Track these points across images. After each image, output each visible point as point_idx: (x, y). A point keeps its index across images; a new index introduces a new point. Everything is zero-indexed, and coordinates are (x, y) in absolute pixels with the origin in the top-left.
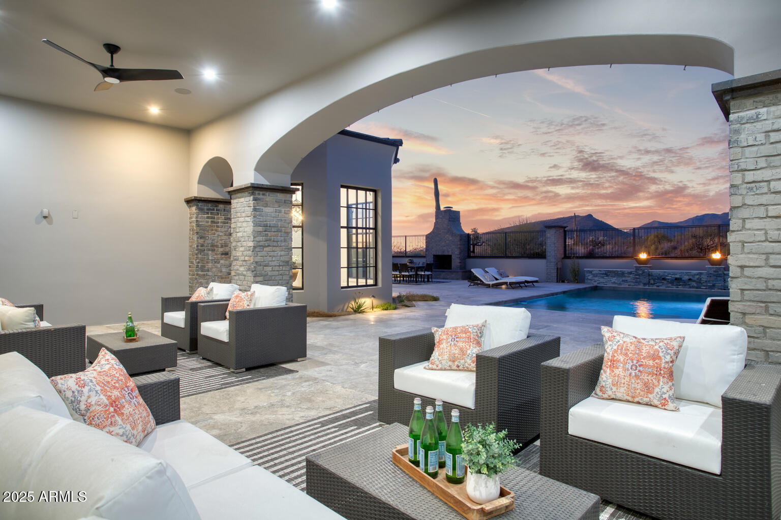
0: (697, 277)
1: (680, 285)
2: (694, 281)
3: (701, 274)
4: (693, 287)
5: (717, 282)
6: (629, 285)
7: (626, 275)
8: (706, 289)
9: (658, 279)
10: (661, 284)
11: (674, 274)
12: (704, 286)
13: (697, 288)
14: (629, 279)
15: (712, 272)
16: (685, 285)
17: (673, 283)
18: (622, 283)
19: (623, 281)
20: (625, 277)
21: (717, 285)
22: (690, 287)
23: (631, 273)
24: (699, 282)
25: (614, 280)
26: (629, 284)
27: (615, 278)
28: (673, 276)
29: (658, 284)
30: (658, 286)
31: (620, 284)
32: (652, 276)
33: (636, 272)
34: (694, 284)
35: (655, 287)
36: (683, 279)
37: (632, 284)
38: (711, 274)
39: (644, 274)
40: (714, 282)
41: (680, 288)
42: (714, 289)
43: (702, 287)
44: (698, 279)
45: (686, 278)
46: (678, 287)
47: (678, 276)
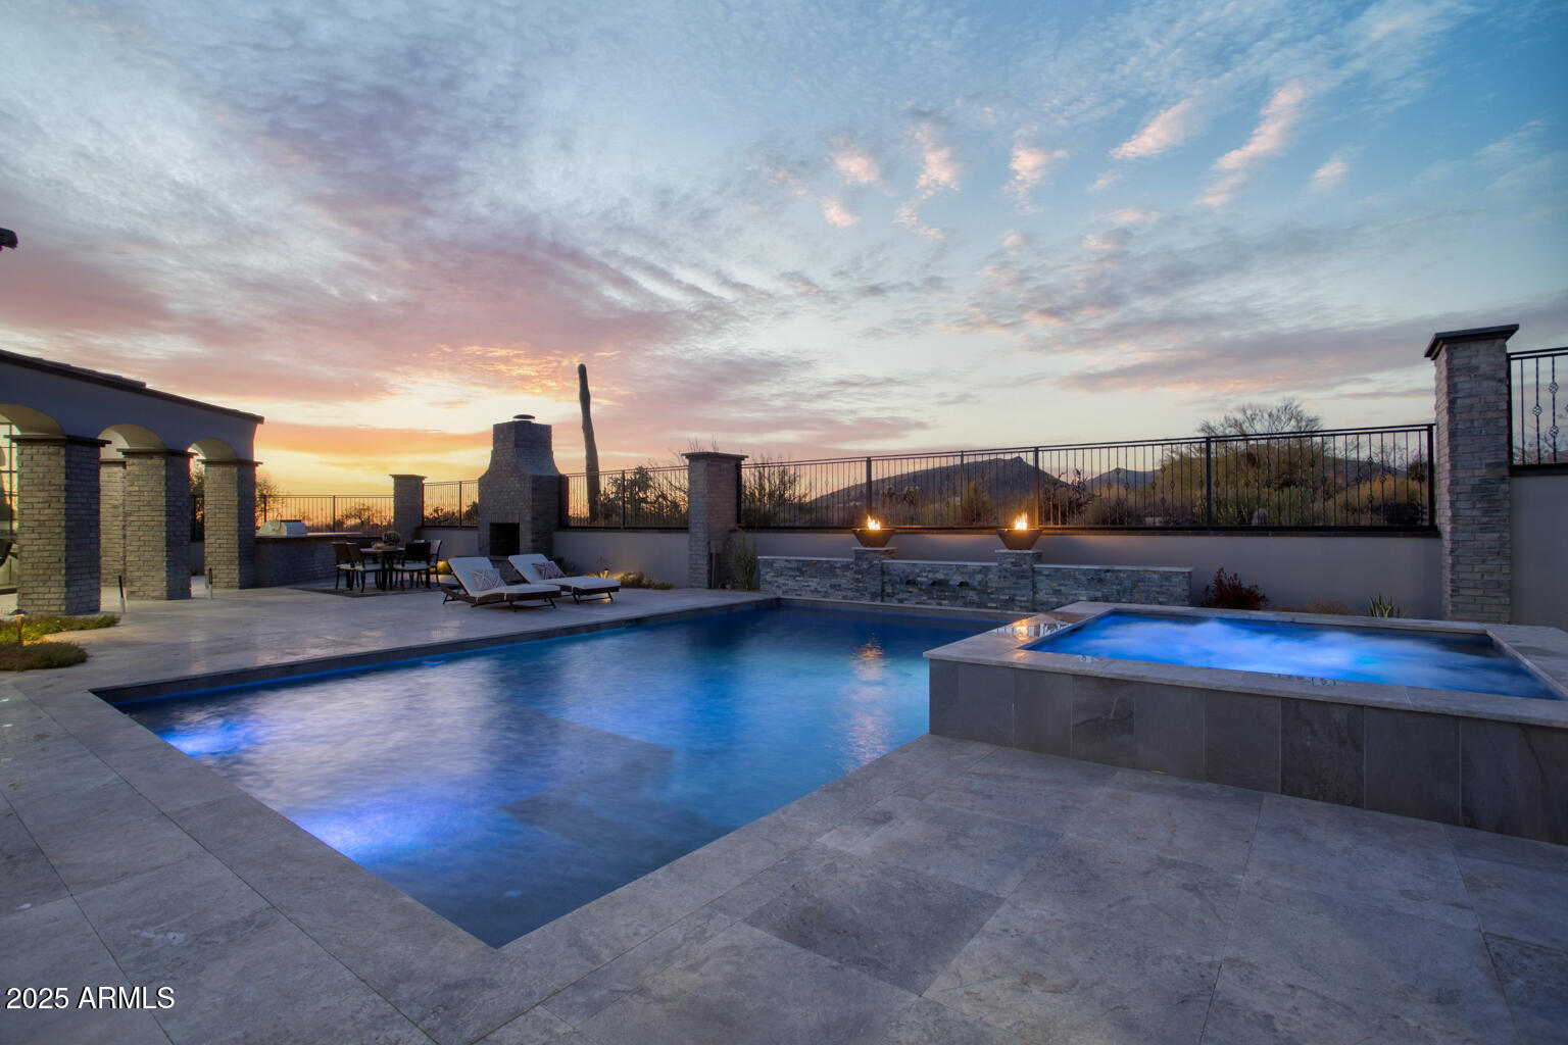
0: (979, 577)
1: (945, 599)
2: (974, 589)
3: (986, 570)
4: (971, 603)
5: (1019, 592)
6: (845, 597)
7: (838, 572)
8: (996, 608)
9: (901, 583)
10: (906, 595)
11: (934, 570)
12: (993, 600)
13: (980, 605)
14: (844, 582)
15: (1009, 566)
16: (956, 598)
17: (931, 593)
18: (830, 591)
19: (833, 586)
20: (836, 576)
21: (1017, 598)
22: (966, 605)
23: (846, 567)
24: (983, 589)
25: (814, 583)
26: (845, 593)
27: (817, 580)
28: (931, 575)
29: (900, 596)
30: (901, 601)
31: (826, 594)
32: (889, 574)
33: (857, 565)
34: (973, 596)
35: (895, 604)
36: (951, 583)
37: (850, 594)
38: (1006, 570)
39: (871, 569)
40: (1013, 592)
41: (946, 606)
42: (1013, 610)
43: (990, 605)
44: (980, 583)
45: (956, 579)
46: (940, 604)
47: (940, 576)
